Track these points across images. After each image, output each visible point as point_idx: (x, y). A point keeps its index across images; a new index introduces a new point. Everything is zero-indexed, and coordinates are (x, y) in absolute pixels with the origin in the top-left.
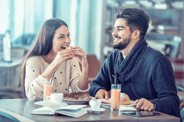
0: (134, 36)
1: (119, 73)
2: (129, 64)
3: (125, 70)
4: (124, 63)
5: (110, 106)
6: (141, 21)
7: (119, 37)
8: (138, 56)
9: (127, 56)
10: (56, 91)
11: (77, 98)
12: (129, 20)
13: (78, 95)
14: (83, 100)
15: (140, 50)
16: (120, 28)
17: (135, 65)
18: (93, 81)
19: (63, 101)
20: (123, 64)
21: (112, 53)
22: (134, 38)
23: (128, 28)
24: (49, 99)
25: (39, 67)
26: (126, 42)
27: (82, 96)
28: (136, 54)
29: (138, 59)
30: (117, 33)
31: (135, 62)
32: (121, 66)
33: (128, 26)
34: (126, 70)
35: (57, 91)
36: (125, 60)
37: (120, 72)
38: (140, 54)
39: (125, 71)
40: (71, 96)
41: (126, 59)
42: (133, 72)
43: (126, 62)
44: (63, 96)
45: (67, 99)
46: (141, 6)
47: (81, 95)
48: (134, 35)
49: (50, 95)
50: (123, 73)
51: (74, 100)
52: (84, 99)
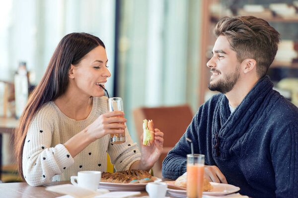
0: (246, 68)
1: (222, 137)
2: (241, 123)
3: (232, 133)
4: (232, 120)
5: (185, 193)
6: (259, 41)
7: (217, 71)
8: (258, 110)
9: (238, 109)
10: (81, 167)
11: (128, 180)
12: (235, 39)
13: (130, 176)
14: (139, 183)
15: (261, 98)
16: (221, 54)
17: (250, 125)
18: (171, 153)
19: (100, 184)
20: (229, 121)
21: (208, 102)
22: (246, 71)
23: (234, 54)
24: (76, 181)
25: (52, 123)
26: (231, 80)
27: (138, 177)
28: (254, 106)
29: (256, 116)
30: (216, 64)
31: (251, 120)
32: (226, 124)
33: (233, 50)
34: (235, 133)
35: (83, 167)
36: (233, 114)
37: (225, 135)
38: (261, 106)
39: (233, 135)
40: (117, 177)
41: (234, 112)
42: (245, 138)
43: (235, 118)
44: (100, 176)
45: (109, 182)
46: (274, 14)
47: (136, 175)
48: (245, 66)
49: (77, 175)
50: (229, 138)
51: (123, 184)
52: (140, 181)
